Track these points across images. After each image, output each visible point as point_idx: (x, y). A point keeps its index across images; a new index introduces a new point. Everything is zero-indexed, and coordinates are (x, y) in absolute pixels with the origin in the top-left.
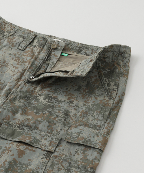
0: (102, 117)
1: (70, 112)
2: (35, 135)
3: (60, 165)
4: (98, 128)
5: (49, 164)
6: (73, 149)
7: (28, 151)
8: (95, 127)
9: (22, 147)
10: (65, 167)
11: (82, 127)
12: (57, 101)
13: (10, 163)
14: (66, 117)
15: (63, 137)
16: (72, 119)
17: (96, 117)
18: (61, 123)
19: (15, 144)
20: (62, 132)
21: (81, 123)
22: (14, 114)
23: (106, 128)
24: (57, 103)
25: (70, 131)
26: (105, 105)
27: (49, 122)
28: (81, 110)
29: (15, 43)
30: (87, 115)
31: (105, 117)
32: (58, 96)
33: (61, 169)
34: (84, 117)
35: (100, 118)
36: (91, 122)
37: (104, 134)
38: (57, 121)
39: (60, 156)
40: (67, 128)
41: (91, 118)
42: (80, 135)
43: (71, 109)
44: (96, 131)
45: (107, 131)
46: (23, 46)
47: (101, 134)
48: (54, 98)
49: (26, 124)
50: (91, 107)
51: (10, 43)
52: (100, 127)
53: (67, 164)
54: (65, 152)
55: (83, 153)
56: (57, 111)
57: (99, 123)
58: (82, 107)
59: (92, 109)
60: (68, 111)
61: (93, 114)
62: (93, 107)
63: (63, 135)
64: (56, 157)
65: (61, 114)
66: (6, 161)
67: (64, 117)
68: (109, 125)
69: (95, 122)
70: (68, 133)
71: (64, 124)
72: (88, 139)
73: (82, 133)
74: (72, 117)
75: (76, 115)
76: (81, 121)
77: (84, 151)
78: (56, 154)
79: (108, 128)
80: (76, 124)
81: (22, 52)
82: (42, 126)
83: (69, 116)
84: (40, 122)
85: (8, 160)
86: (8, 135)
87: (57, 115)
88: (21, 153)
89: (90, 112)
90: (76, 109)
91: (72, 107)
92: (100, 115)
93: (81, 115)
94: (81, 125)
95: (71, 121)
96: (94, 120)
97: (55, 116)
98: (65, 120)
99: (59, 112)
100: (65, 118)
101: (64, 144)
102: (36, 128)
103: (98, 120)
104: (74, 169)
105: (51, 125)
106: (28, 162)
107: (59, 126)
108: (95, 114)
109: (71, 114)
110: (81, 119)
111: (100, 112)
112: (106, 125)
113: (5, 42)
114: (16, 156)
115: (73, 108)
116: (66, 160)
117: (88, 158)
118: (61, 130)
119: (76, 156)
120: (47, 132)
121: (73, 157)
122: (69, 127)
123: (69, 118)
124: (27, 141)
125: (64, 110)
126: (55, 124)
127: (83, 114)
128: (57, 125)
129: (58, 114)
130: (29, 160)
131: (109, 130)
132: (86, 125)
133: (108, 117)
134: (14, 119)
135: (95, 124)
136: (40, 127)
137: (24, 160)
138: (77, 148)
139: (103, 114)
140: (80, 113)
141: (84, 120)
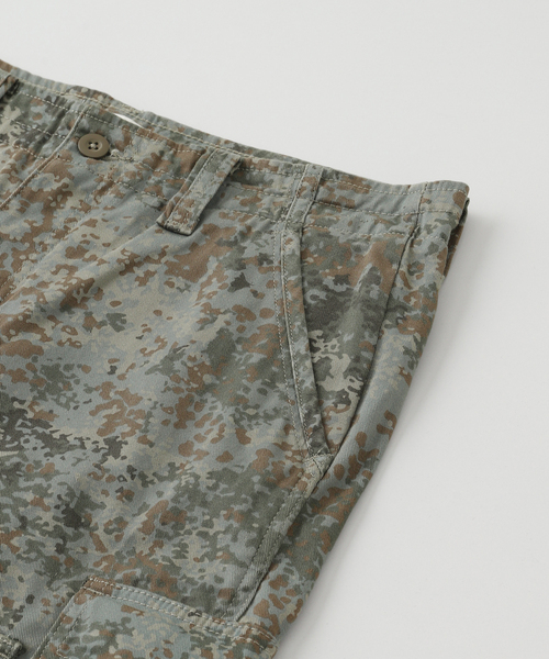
0: (250, 543)
1: (95, 506)
4: (219, 603)
8: (207, 599)
11: (135, 596)
12: (47, 440)
14: (70, 531)
15: (30, 642)
16: (101, 547)
17: (223, 540)
18: (38, 565)
20: (33, 614)
21: (138, 572)
23: (262, 612)
24: (40, 455)
25: (71, 610)
26: (281, 477)
28: (153, 501)
30: (178, 526)
31: (265, 547)
32: (58, 410)
34: (160, 539)
35: (241, 550)
36: (190, 568)
37: (240, 644)
38: (14, 549)
40: (63, 592)
41: (195, 547)
42: (119, 638)
43: (105, 493)
44: (205, 622)
45: (262, 627)
47: (227, 641)
48: (36, 422)
50: (202, 488)
52: (232, 597)
56: (29, 496)
57: (229, 575)
58: (161, 486)
59: (210, 498)
60: (84, 501)
61: (208, 524)
62: (215, 487)
63: (36, 629)
65: (47, 517)
67: (58, 533)
68: (281, 592)
69: (214, 568)
71: (52, 570)
73: (129, 632)
74: (100, 532)
75: (121, 523)
76: (140, 560)
79: (272, 610)
80: (115, 570)
83: (87, 525)
87: (23, 519)
89: (197, 512)
90: (127, 495)
91: (110, 479)
92: (244, 536)
93: (146, 528)
94: (135, 583)
95: (94, 554)
96: (212, 556)
97: (14, 523)
98: (60, 549)
99: (37, 503)
100: (64, 537)
103: (230, 558)
107: (20, 581)
108: (219, 524)
109: (100, 519)
110: (143, 548)
111: (246, 518)
112: (265, 589)
115: (116, 485)
118: (30, 599)
122: (75, 586)
123: (87, 540)
125: (63, 491)
126: (3, 567)
127: (157, 523)
128: (14, 571)
129: (31, 513)
131: (274, 619)
132: (165, 583)
133: (283, 549)
135: (209, 581)
139: (261, 531)
140: (143, 517)
141: (159, 554)
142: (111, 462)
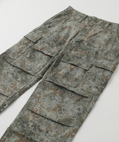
0: (115, 56)
1: (99, 52)
2: (80, 61)
3: (90, 77)
4: (112, 61)
5: (85, 76)
6: (98, 70)
7: (75, 69)
8: (110, 60)
9: (73, 67)
10: (93, 78)
11: (104, 60)
12: (93, 47)
13: (66, 74)
14: (96, 54)
15: (93, 64)
16: (99, 56)
17: (112, 56)
18: (94, 57)
19: (69, 65)
20: (93, 61)
21: (103, 58)
22: (71, 51)
23: (116, 61)
24: (93, 48)
25: (97, 61)
26: (117, 50)
27: (88, 56)
28: (104, 52)
29: (76, 19)
30: (107, 54)
31: (116, 56)
32: (94, 44)
33: (91, 79)
34: (105, 55)
35: (114, 56)
36: (108, 58)
37: (114, 64)
38: (91, 56)
39: (91, 72)
40: (96, 60)
41: (109, 56)
42: (102, 63)
43: (100, 51)
44: (111, 62)
45: (116, 63)
46: (80, 20)
47: (113, 64)
48: (92, 45)
49: (76, 56)
50: (109, 51)
51: (74, 19)
52: (113, 60)
53: (94, 77)
54: (94, 71)
55: (103, 72)
56: (92, 51)
57: (113, 59)
58: (105, 51)
59: (110, 52)
60: (98, 52)
61: (110, 54)
62: (111, 51)
63: (94, 63)
64: (89, 73)
65: (94, 53)
66: (64, 72)
67: (95, 54)
68: (118, 60)
69: (111, 58)
70: (96, 62)
71: (95, 58)
72: (106, 66)
73: (103, 63)
74: (99, 55)
75: (101, 54)
76: (103, 57)
77: (103, 71)
78: (89, 71)
79: (117, 61)
80: (101, 58)
81: (79, 23)
82: (84, 58)
83: (98, 54)
84: (83, 56)
85: (65, 72)
86: (67, 60)
87: (92, 53)
88: (72, 70)
89: (109, 53)
90: (102, 52)
91: (100, 50)
92: (114, 55)
93: (104, 54)
94: (103, 59)
95: (99, 57)
96: (111, 57)
97: (91, 53)
98: (96, 56)
99: (93, 52)
100: (96, 55)
101: (94, 67)
102: (81, 58)
103: (112, 57)
104: (97, 80)
105: (88, 57)
106: (74, 74)
107: (92, 59)
108: (111, 54)
109: (99, 53)
110: (104, 56)
111: (114, 54)
112: (116, 60)
113: (72, 19)
114: (69, 71)
115: (101, 51)
116: (93, 75)
117: (105, 75)
118: (93, 60)
119: (99, 73)
120: (86, 61)
121: (97, 74)
122: (97, 59)
123: (98, 55)
124: (75, 64)
125: (96, 51)
126: (90, 57)
127: (105, 54)
128: (91, 58)
129: (93, 53)
130: (75, 73)
131: (117, 62)
132: (106, 59)
133: (117, 57)
134: (71, 53)
135: (111, 59)
136: (83, 58)
137: (73, 73)
138: (100, 69)
139: (115, 55)
140: (104, 53)
141: (105, 57)
142: (100, 48)
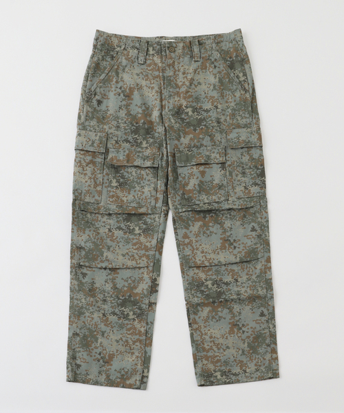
1: (220, 119)
2: (204, 152)
3: (236, 171)
4: (249, 126)
5: (228, 174)
6: (238, 153)
7: (207, 170)
8: (246, 126)
9: (202, 168)
10: (240, 171)
11: (237, 130)
12: (205, 111)
13: (199, 185)
15: (226, 145)
17: (243, 115)
18: (218, 133)
19: (195, 167)
20: (223, 141)
21: (233, 126)
22: (179, 141)
24: (206, 114)
25: (228, 137)
26: (245, 100)
27: (210, 136)
28: (228, 114)
29: (133, 58)
30: (234, 116)
31: (250, 113)
33: (238, 174)
34: (233, 119)
35: (247, 116)
36: (241, 122)
37: (256, 131)
38: (214, 132)
39: (233, 163)
40: (225, 135)
42: (240, 138)
43: (220, 116)
44: (249, 130)
46: (141, 59)
47: (254, 131)
48: (200, 108)
49: (192, 145)
50: (235, 108)
51: (129, 61)
52: (250, 124)
53: (241, 169)
54: (235, 158)
55: (248, 153)
56: (210, 122)
57: (248, 121)
58: (228, 110)
59: (237, 109)
60: (218, 119)
62: (237, 107)
63: (225, 143)
64: (230, 166)
65: (215, 124)
67: (218, 126)
68: (256, 119)
69: (244, 121)
70: (228, 140)
71: (221, 132)
72: (247, 141)
74: (223, 123)
75: (225, 120)
76: (232, 124)
77: (248, 151)
78: (228, 163)
80: (230, 128)
81: (144, 67)
82: (207, 141)
83: (221, 122)
84: (203, 139)
85: (196, 183)
86: (185, 161)
87: (212, 126)
88: (203, 173)
89: (236, 112)
90: (224, 115)
91: (220, 113)
92: (246, 113)
93: (230, 119)
94: (235, 128)
95: (225, 127)
96: (243, 119)
97: (211, 128)
98: (220, 128)
99: (212, 122)
101: (229, 151)
102: (202, 145)
103: (246, 118)
104: (248, 171)
105: (212, 137)
106: (211, 179)
107: (218, 137)
108: (241, 113)
109: (222, 120)
110: (231, 122)
111: (245, 110)
112: (254, 120)
113: (124, 62)
114: (200, 178)
116: (238, 166)
117: (254, 157)
118: (221, 138)
119: (244, 158)
120: (212, 145)
121: (241, 160)
122: (226, 133)
123: (222, 125)
124: (203, 161)
125: (215, 119)
126: (214, 135)
130: (211, 176)
132: (239, 126)
134: (181, 144)
135: (245, 123)
136: (204, 143)
137: (207, 178)
138: (241, 150)
139: (248, 111)
140: (228, 117)
141: (234, 122)
142: (218, 110)
